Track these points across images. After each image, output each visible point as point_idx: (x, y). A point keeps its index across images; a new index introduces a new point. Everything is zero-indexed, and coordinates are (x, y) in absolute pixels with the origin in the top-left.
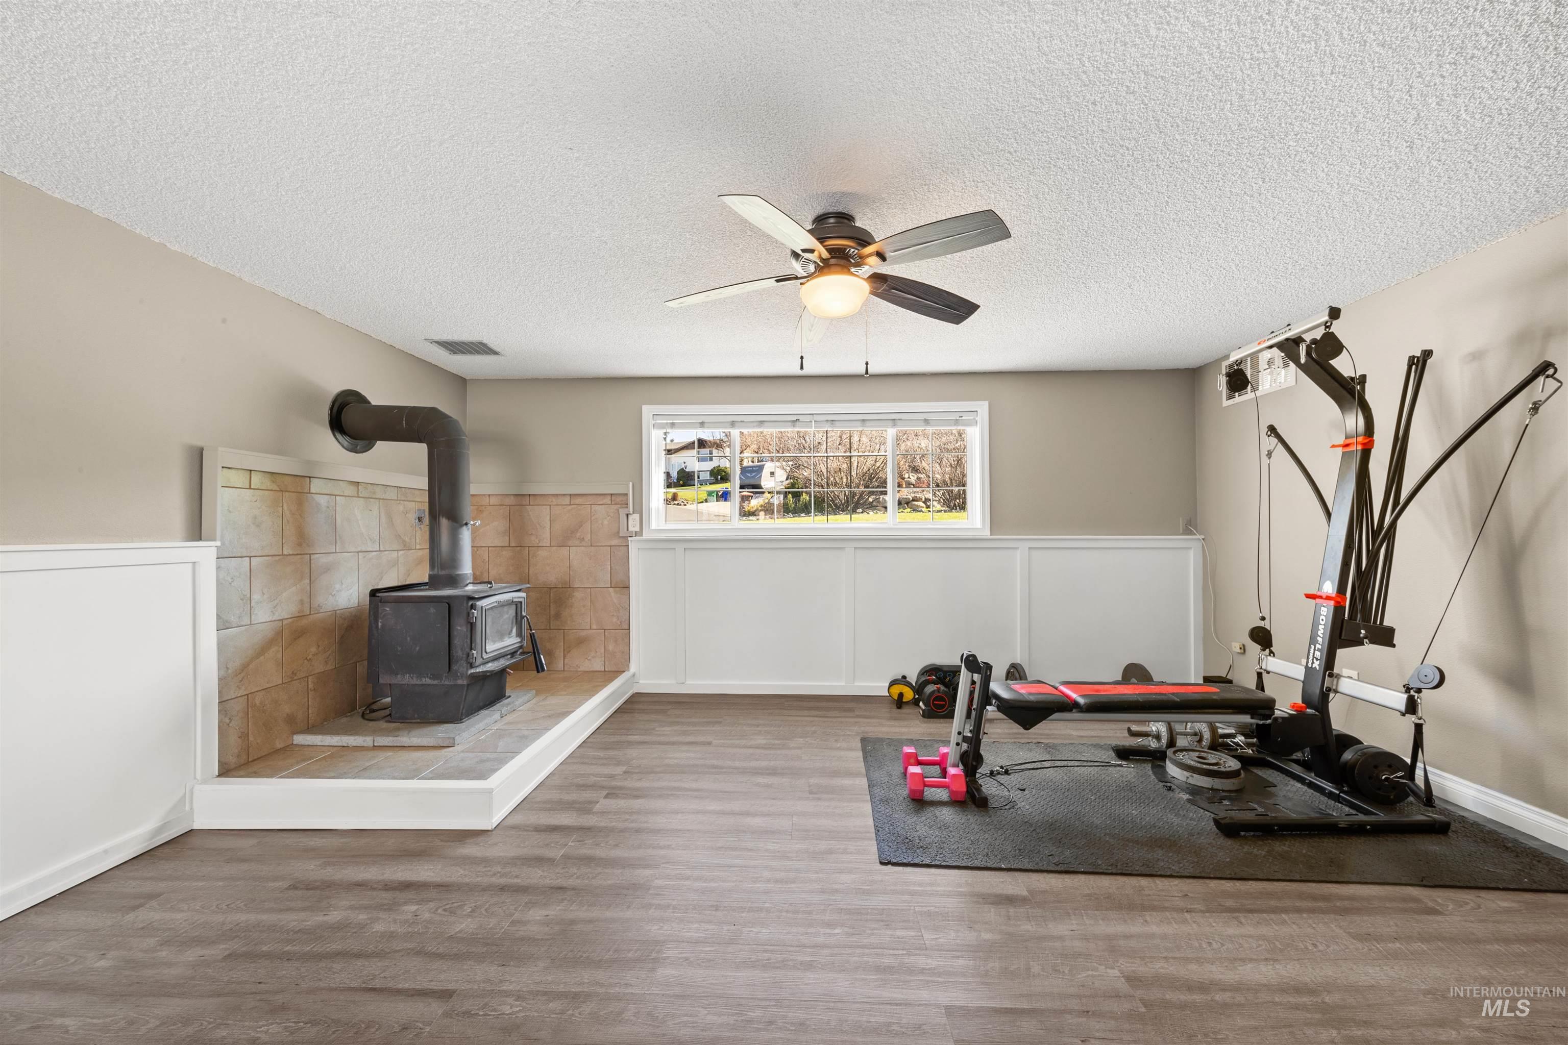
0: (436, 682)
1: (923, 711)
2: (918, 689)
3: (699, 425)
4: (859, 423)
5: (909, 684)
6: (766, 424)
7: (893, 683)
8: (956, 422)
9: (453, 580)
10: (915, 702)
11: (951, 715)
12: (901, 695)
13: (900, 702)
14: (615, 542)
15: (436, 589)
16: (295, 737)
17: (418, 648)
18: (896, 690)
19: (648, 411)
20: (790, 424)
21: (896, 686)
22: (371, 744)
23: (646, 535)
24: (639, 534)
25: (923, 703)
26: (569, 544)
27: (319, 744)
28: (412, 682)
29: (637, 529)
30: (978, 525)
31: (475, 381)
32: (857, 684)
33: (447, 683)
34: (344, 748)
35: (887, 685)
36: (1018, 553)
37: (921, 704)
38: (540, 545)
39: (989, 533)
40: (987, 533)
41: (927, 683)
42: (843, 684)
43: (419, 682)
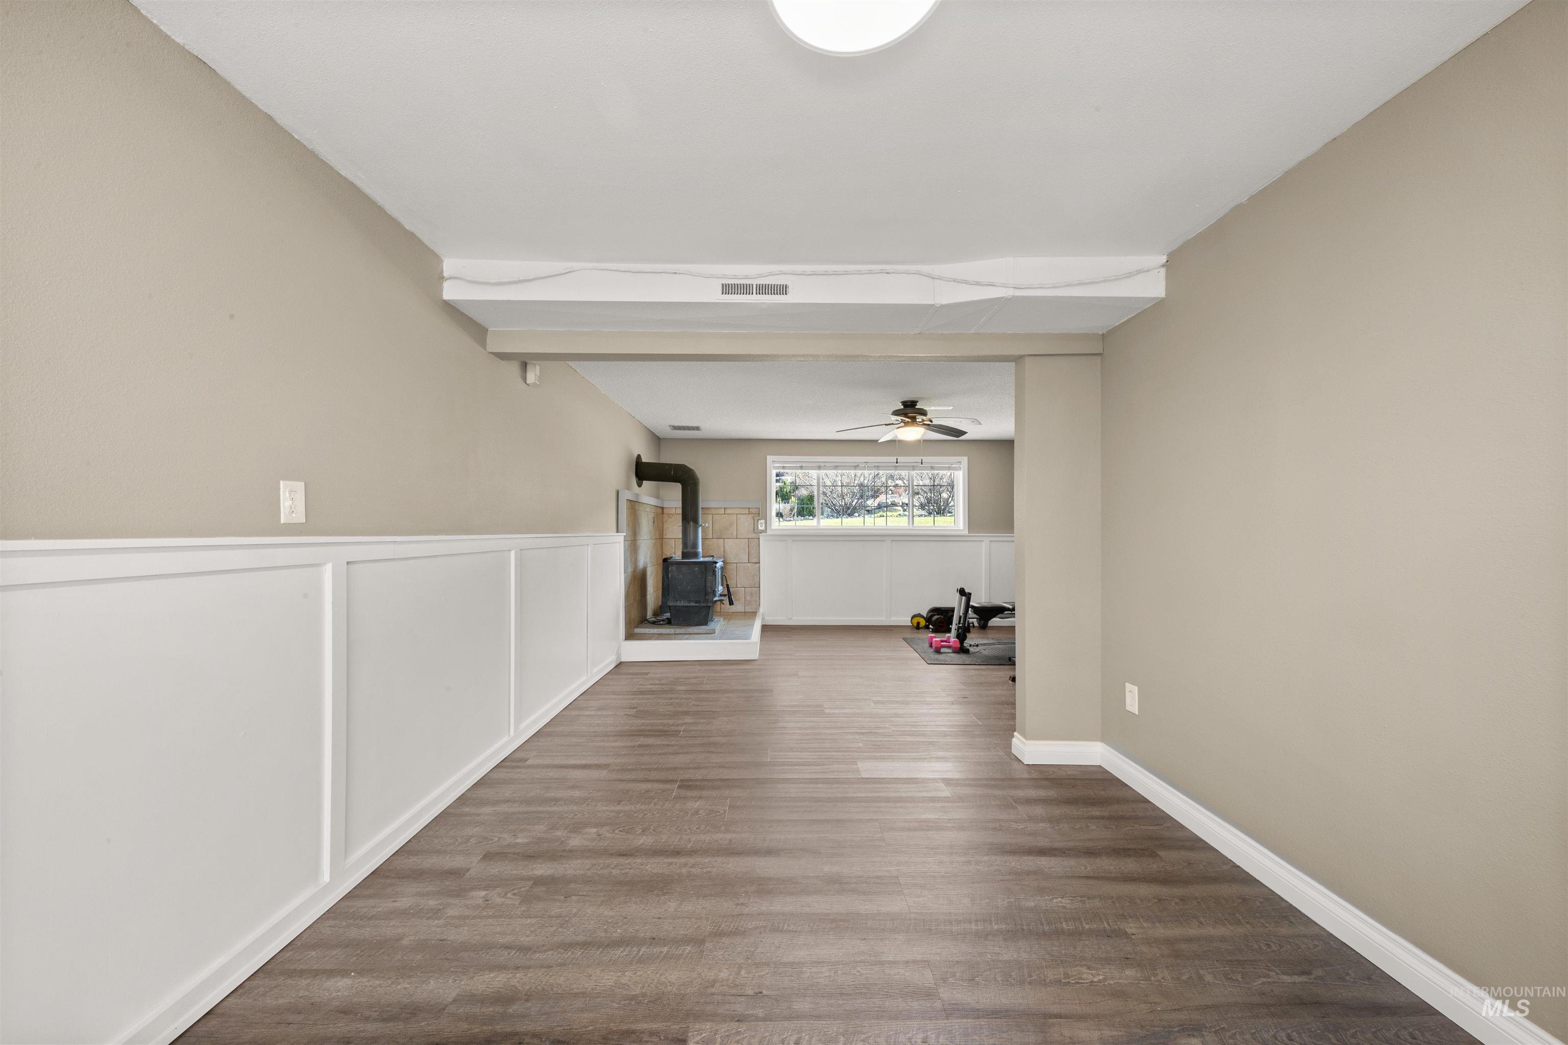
0: (697, 605)
1: (932, 629)
2: (928, 620)
3: (799, 468)
4: (893, 468)
5: (922, 617)
6: (839, 467)
7: (913, 618)
8: (949, 468)
9: (696, 555)
10: (927, 627)
11: (949, 631)
12: (918, 623)
13: (918, 627)
14: (753, 536)
15: (689, 559)
16: (635, 629)
17: (689, 588)
18: (915, 621)
19: (770, 459)
20: (853, 468)
21: (916, 618)
22: (673, 633)
23: (769, 532)
24: (765, 531)
25: (932, 625)
26: (724, 537)
27: (647, 633)
28: (685, 605)
29: (763, 528)
30: (961, 527)
31: (665, 439)
32: (892, 619)
33: (703, 605)
34: (660, 635)
35: (910, 619)
36: (984, 543)
37: (930, 626)
38: (706, 537)
39: (967, 532)
40: (966, 532)
41: (933, 616)
42: (884, 619)
43: (689, 605)
